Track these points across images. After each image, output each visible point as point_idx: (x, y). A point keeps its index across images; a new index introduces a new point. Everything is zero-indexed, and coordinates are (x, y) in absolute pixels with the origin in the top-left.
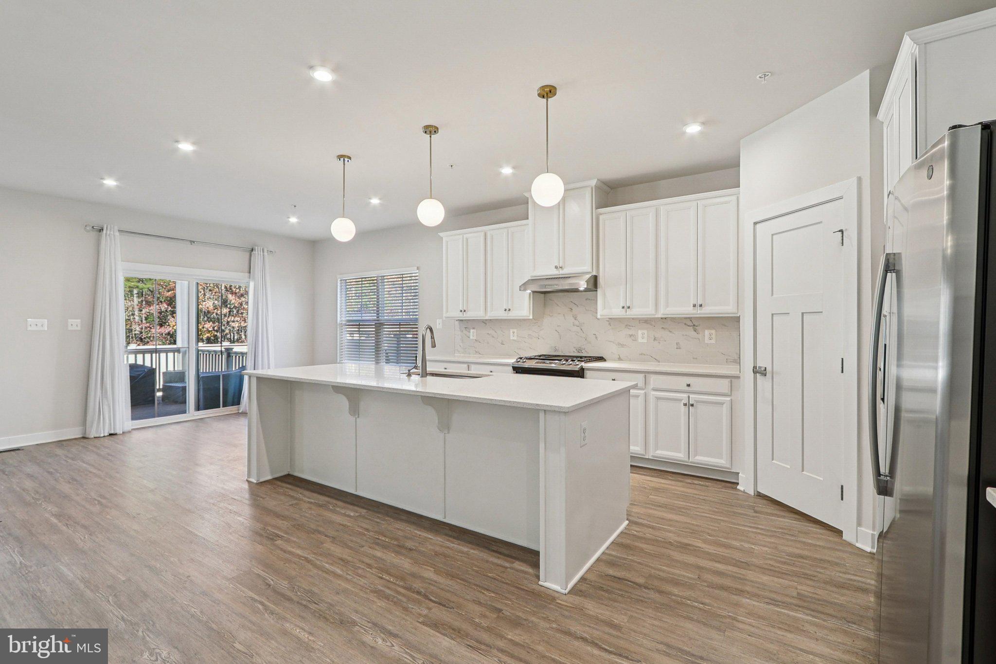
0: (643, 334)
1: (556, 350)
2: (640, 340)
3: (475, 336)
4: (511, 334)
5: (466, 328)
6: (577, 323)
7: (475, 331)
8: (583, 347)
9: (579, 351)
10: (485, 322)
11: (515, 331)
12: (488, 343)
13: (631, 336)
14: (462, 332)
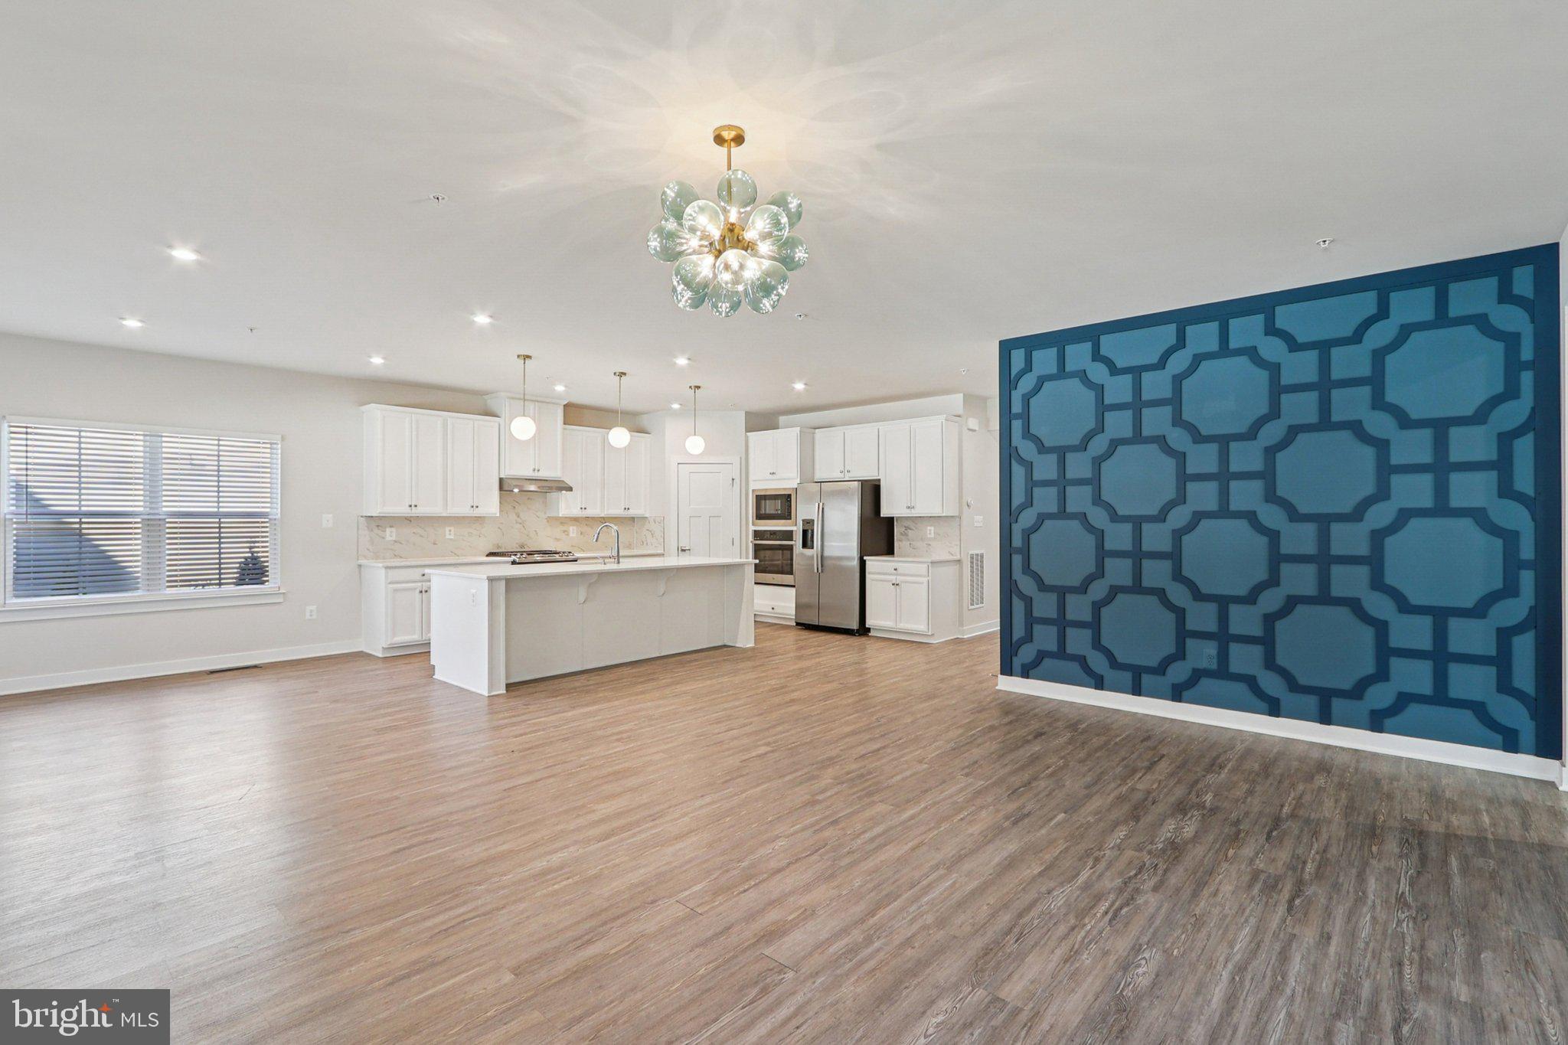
0: (573, 530)
1: (499, 547)
2: (571, 535)
3: (394, 536)
4: (447, 532)
5: (378, 526)
6: (519, 520)
7: (393, 529)
8: (525, 543)
9: (522, 546)
10: (408, 519)
11: (452, 528)
12: (414, 544)
13: (564, 531)
14: (372, 530)
